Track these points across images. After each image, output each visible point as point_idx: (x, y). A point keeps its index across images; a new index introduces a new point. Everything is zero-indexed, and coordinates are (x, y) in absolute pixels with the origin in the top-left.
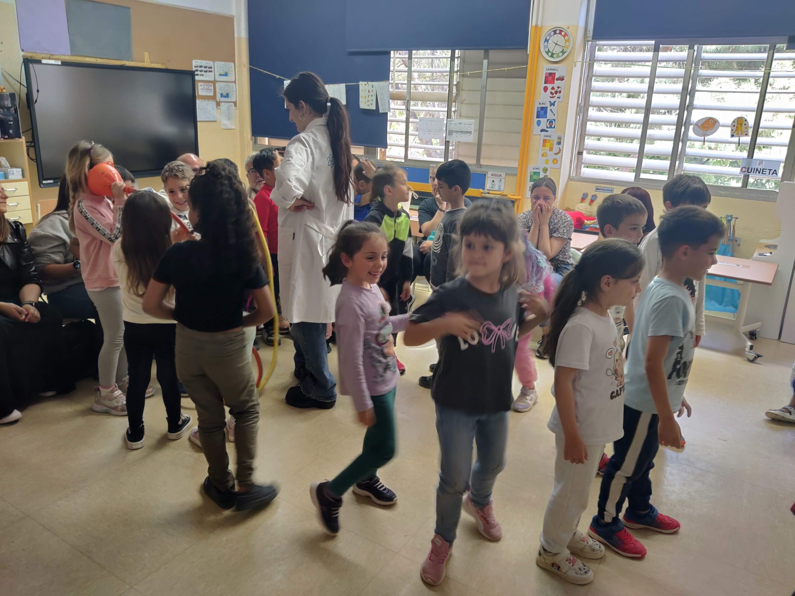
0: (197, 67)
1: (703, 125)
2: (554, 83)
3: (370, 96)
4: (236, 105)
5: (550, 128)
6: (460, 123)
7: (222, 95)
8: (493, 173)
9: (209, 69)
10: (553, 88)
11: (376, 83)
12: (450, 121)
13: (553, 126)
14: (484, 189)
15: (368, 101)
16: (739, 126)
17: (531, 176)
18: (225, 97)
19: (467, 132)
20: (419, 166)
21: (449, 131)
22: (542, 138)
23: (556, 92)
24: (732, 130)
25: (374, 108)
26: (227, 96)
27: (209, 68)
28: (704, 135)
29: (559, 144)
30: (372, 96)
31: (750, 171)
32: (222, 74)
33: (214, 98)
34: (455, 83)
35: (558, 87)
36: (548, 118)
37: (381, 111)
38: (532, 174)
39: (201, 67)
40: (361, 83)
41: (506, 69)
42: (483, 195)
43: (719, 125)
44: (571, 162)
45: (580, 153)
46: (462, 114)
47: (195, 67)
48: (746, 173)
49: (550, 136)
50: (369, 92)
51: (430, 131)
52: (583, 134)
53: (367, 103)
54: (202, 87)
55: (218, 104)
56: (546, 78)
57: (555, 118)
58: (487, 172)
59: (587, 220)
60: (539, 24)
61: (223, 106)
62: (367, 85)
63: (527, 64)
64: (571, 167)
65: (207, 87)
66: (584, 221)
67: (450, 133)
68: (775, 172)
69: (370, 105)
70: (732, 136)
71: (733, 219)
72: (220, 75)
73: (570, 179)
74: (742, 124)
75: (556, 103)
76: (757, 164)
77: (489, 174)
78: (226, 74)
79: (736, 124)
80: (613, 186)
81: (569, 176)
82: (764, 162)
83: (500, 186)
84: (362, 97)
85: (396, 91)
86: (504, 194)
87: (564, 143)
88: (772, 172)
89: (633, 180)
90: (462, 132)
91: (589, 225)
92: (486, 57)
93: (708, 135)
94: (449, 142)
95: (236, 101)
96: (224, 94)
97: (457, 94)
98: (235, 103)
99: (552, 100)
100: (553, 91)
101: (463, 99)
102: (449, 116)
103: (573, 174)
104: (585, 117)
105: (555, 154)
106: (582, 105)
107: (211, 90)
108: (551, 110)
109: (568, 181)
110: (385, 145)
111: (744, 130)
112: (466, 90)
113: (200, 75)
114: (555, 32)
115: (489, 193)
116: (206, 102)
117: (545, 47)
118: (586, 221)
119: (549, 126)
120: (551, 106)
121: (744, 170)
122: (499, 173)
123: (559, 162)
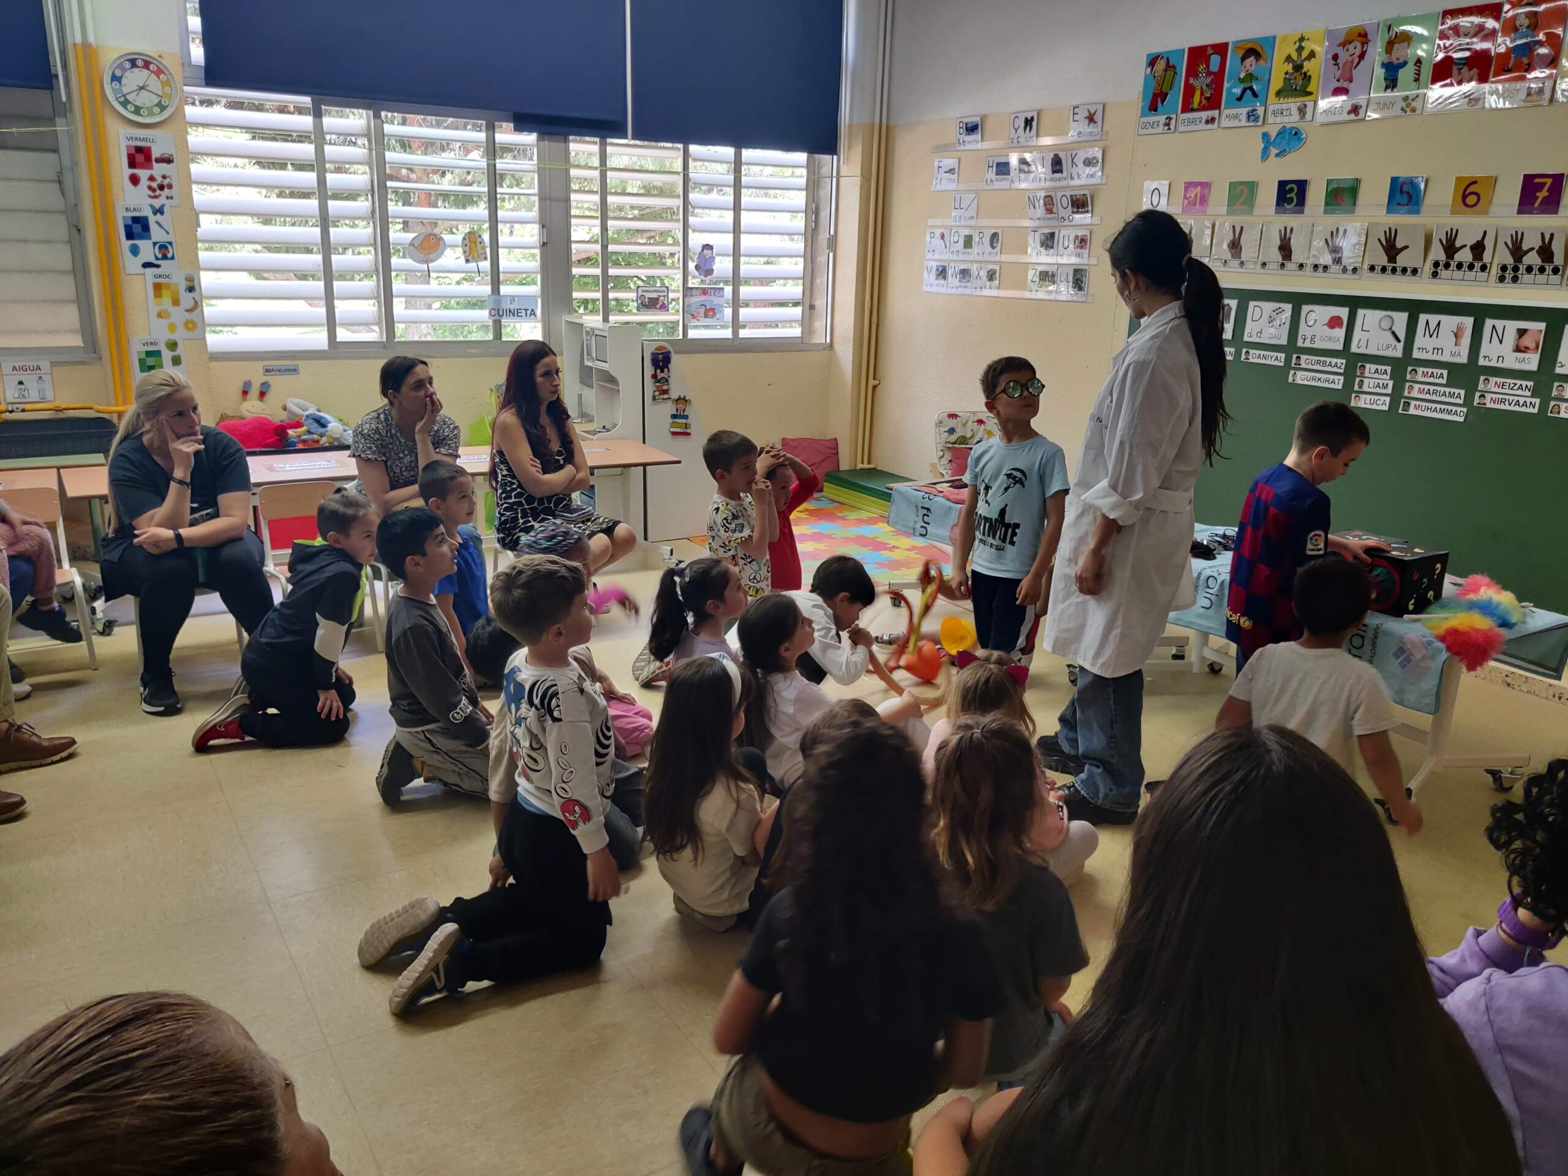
1: (421, 245)
5: (162, 259)
10: (152, 178)
13: (170, 255)
16: (473, 244)
17: (140, 360)
22: (150, 280)
23: (161, 187)
24: (465, 252)
29: (190, 292)
31: (501, 314)
35: (164, 177)
38: (144, 356)
42: (10, 415)
43: (445, 247)
48: (497, 317)
49: (168, 277)
56: (130, 156)
57: (169, 238)
68: (533, 313)
70: (467, 261)
74: (475, 243)
75: (167, 210)
76: (509, 303)
77: (6, 369)
79: (467, 242)
80: (297, 362)
82: (516, 299)
83: (42, 391)
87: (200, 288)
88: (529, 312)
89: (327, 347)
91: (299, 437)
93: (432, 261)
99: (157, 203)
100: (154, 185)
105: (187, 311)
108: (157, 223)
111: (480, 251)
114: (133, 63)
118: (289, 432)
119: (160, 256)
120: (155, 213)
121: (492, 312)
122: (35, 364)
123: (199, 327)
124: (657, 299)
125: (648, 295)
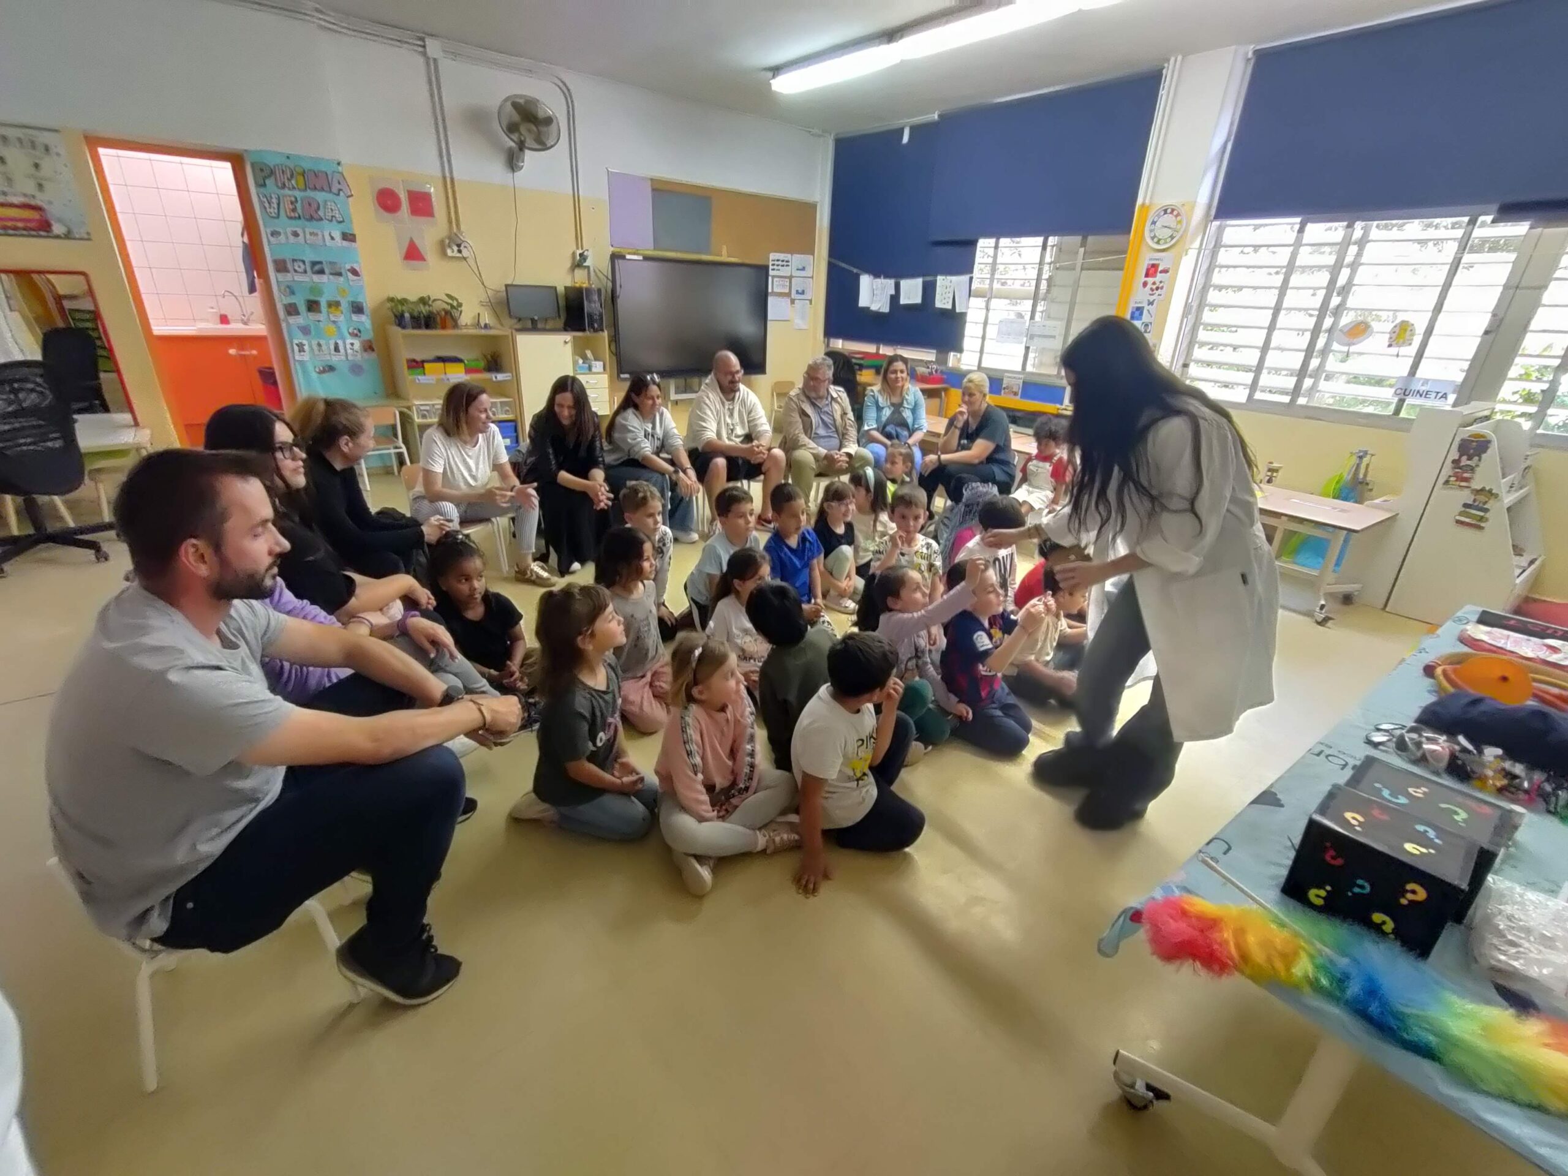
0: (773, 261)
2: (1156, 277)
3: (946, 294)
4: (811, 304)
7: (798, 292)
9: (786, 264)
10: (1154, 283)
11: (956, 277)
15: (944, 299)
18: (801, 294)
20: (1000, 375)
21: (1030, 334)
23: (1157, 289)
25: (949, 306)
26: (804, 293)
27: (786, 261)
28: (1349, 345)
30: (949, 293)
32: (800, 268)
33: (788, 295)
34: (1045, 277)
35: (1161, 282)
36: (1143, 320)
37: (958, 311)
39: (776, 260)
40: (938, 277)
41: (1107, 258)
50: (946, 288)
52: (1191, 343)
54: (777, 284)
55: (793, 302)
56: (1147, 270)
57: (1151, 320)
60: (1147, 202)
61: (799, 305)
62: (945, 280)
63: (1125, 252)
65: (782, 283)
69: (945, 303)
71: (1368, 457)
72: (798, 269)
75: (1155, 303)
76: (1417, 384)
78: (804, 269)
84: (938, 294)
88: (1440, 395)
89: (1246, 401)
92: (1083, 244)
95: (812, 298)
96: (801, 291)
97: (1048, 291)
98: (810, 301)
99: (1151, 298)
100: (1154, 287)
102: (1033, 317)
104: (1198, 320)
106: (1194, 306)
107: (787, 286)
108: (1148, 311)
110: (959, 349)
113: (775, 270)
116: (780, 300)
117: (1151, 231)
120: (1149, 305)
121: (1399, 392)
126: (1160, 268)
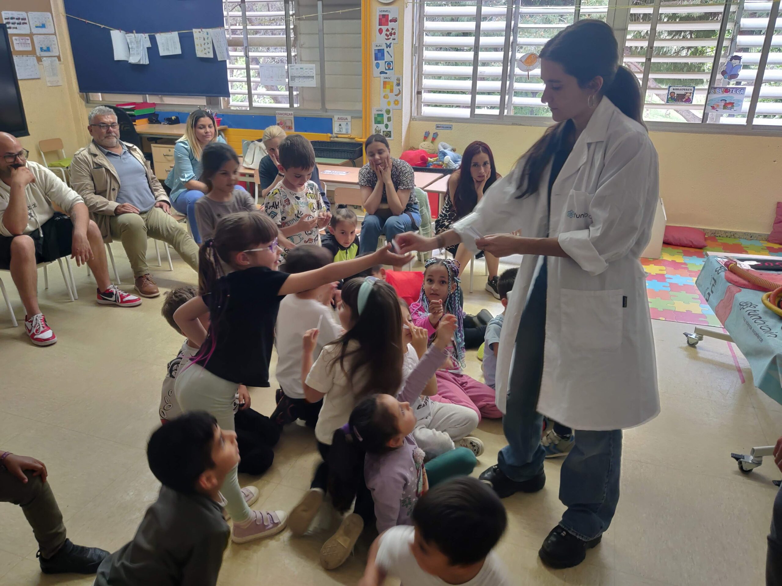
0: (8, 19)
1: (526, 60)
2: (388, 25)
3: (206, 44)
4: (59, 60)
5: (388, 70)
6: (301, 68)
7: (42, 49)
8: (340, 117)
9: (23, 21)
10: (387, 30)
11: (210, 30)
12: (291, 66)
13: (391, 68)
14: (332, 133)
15: (205, 49)
17: (375, 118)
18: (45, 51)
19: (309, 77)
20: (264, 113)
21: (291, 76)
22: (382, 80)
23: (391, 34)
25: (211, 56)
26: (48, 50)
27: (22, 19)
28: (528, 70)
29: (398, 86)
30: (208, 44)
32: (38, 25)
33: (33, 52)
34: (292, 27)
35: (393, 29)
36: (385, 60)
37: (219, 59)
38: (376, 116)
39: (12, 18)
40: (194, 30)
41: (340, 11)
42: (332, 139)
44: (411, 102)
45: (419, 93)
46: (303, 59)
47: (5, 19)
49: (389, 78)
50: (204, 39)
51: (272, 77)
52: (420, 75)
53: (204, 52)
54: (18, 42)
55: (39, 59)
56: (380, 20)
57: (392, 59)
58: (333, 117)
59: (431, 158)
61: (46, 62)
62: (201, 32)
63: (359, 5)
64: (411, 107)
65: (24, 40)
66: (428, 160)
67: (293, 78)
69: (207, 53)
72: (37, 27)
73: (412, 119)
75: (392, 45)
77: (336, 118)
78: (43, 26)
80: (451, 124)
81: (411, 116)
83: (347, 129)
84: (198, 45)
85: (233, 38)
86: (351, 137)
87: (402, 84)
89: (469, 117)
90: (304, 77)
91: (432, 162)
93: (531, 70)
94: (292, 87)
95: (59, 55)
96: (45, 48)
98: (59, 58)
99: (388, 42)
100: (388, 33)
101: (302, 43)
102: (289, 61)
103: (415, 114)
104: (421, 57)
105: (396, 95)
106: (417, 45)
107: (29, 44)
108: (388, 52)
109: (410, 120)
110: (227, 94)
112: (303, 34)
113: (13, 28)
115: (337, 137)
116: (25, 58)
118: (429, 159)
119: (387, 68)
120: (387, 48)
122: (346, 117)
123: (400, 103)
124: (684, 95)
125: (677, 92)
126: (390, 18)
